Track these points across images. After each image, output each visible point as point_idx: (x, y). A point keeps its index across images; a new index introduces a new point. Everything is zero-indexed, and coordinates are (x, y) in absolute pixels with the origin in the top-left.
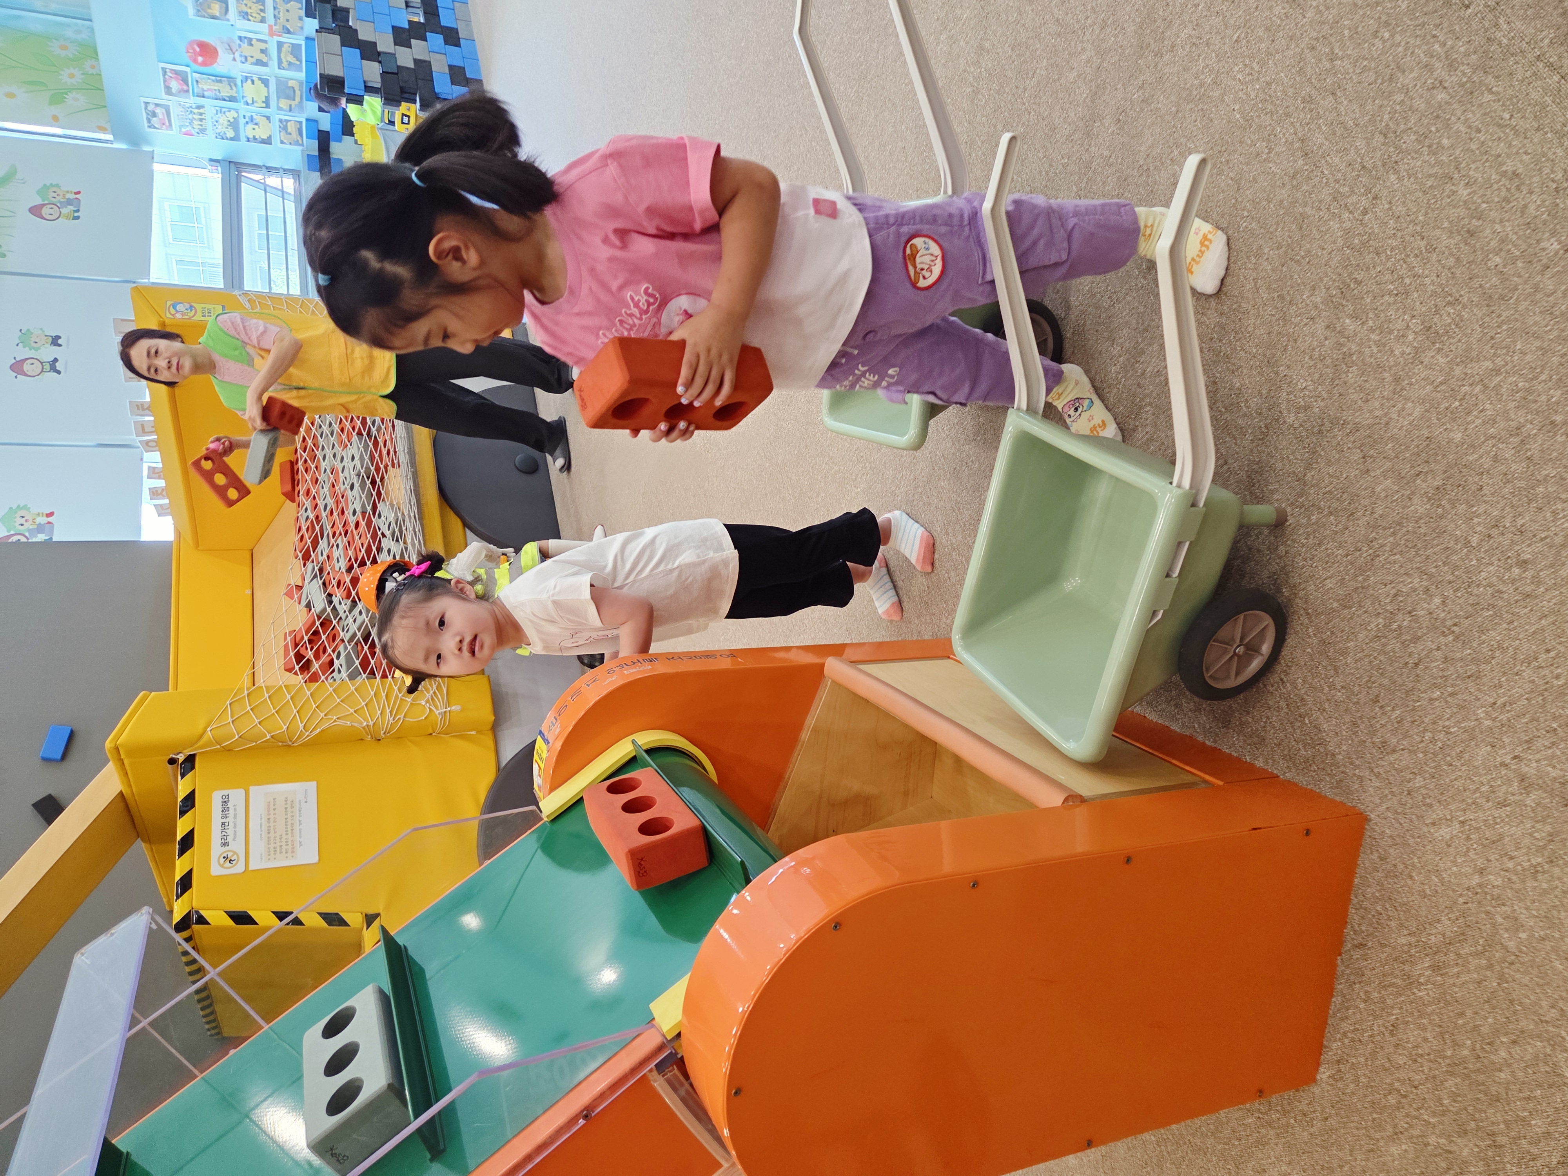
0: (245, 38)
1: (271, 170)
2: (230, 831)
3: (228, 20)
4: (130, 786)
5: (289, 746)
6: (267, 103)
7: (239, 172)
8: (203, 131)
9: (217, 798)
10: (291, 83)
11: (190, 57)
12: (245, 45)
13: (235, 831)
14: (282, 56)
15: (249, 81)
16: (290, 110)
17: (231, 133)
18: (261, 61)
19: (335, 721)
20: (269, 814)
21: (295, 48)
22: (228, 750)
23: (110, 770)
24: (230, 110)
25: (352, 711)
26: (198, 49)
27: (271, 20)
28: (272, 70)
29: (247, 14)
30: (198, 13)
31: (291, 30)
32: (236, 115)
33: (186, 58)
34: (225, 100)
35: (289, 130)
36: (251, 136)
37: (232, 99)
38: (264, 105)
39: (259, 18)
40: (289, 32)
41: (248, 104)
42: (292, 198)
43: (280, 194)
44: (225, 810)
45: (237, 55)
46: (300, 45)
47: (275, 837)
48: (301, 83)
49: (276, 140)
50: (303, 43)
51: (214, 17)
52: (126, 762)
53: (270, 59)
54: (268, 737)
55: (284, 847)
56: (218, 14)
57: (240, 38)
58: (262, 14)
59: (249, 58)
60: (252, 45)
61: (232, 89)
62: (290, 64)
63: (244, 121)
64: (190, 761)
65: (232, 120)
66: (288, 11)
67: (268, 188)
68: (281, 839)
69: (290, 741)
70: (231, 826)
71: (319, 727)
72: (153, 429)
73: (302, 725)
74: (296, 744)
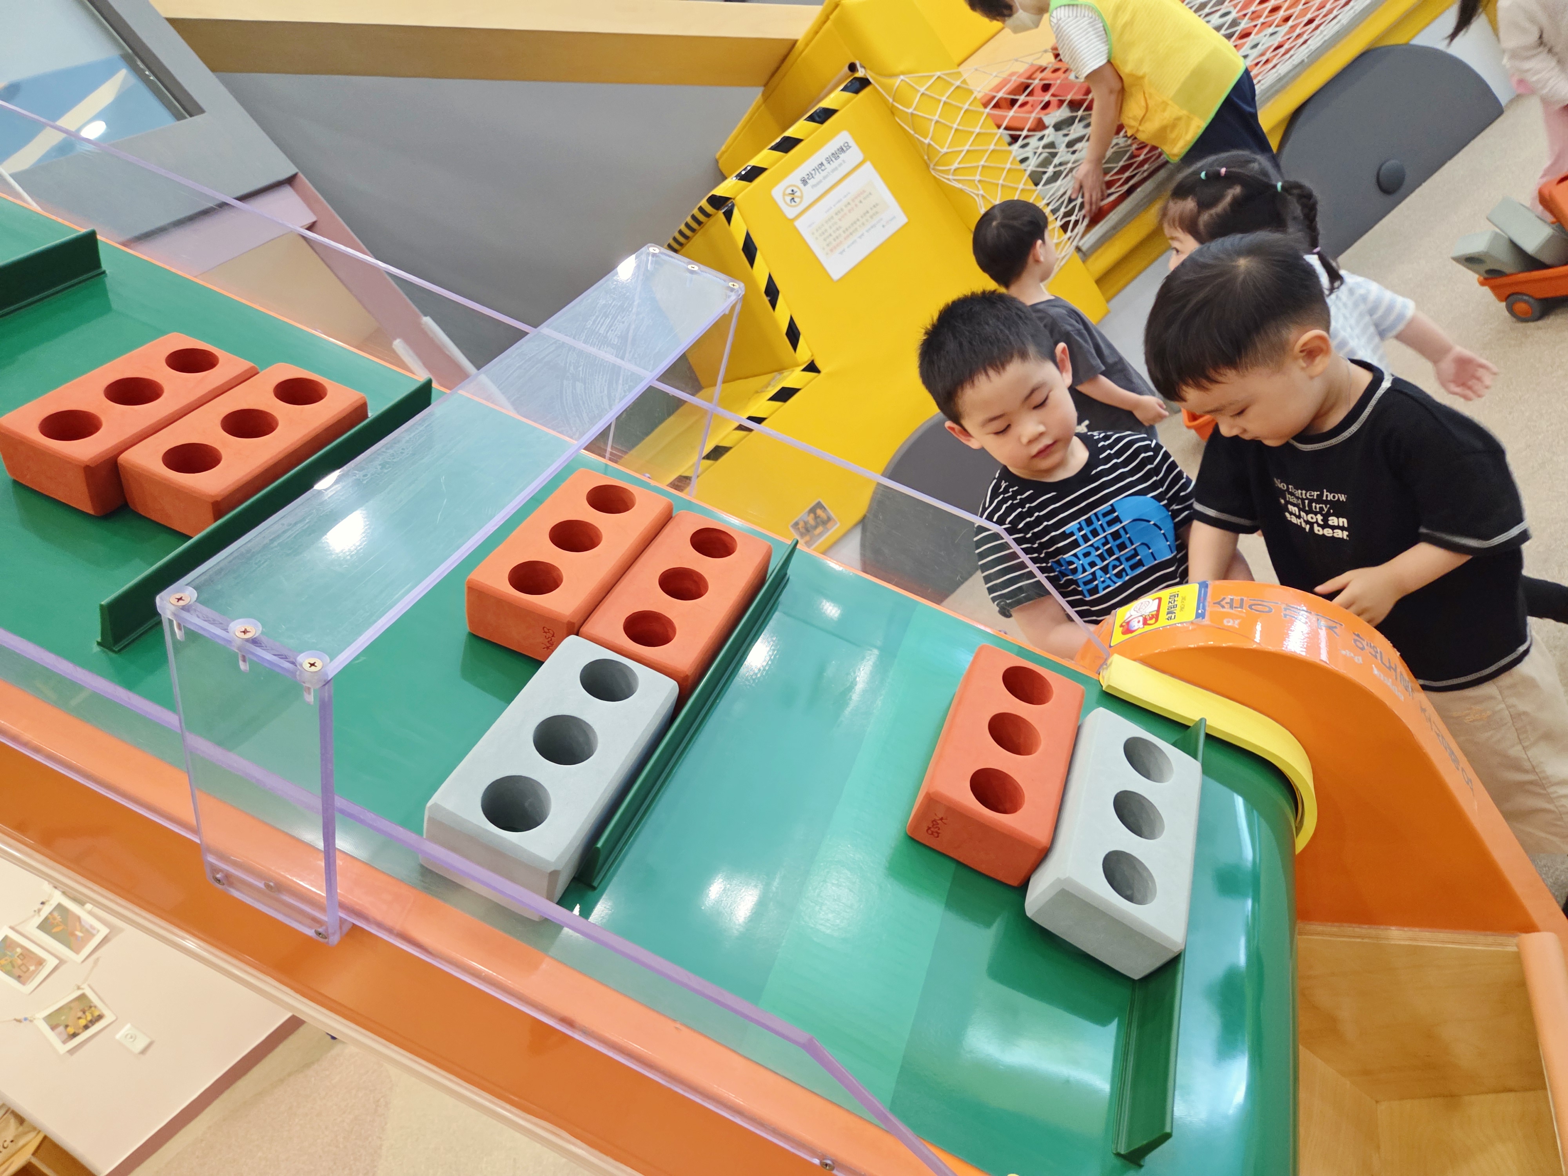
2: (818, 177)
4: (807, 45)
5: (927, 166)
9: (842, 138)
13: (820, 182)
19: (977, 195)
20: (853, 200)
22: (893, 111)
44: (835, 155)
47: (836, 223)
54: (927, 141)
55: (831, 239)
64: (863, 84)
68: (837, 229)
69: (934, 165)
70: (824, 174)
71: (963, 185)
73: (956, 165)
74: (932, 172)
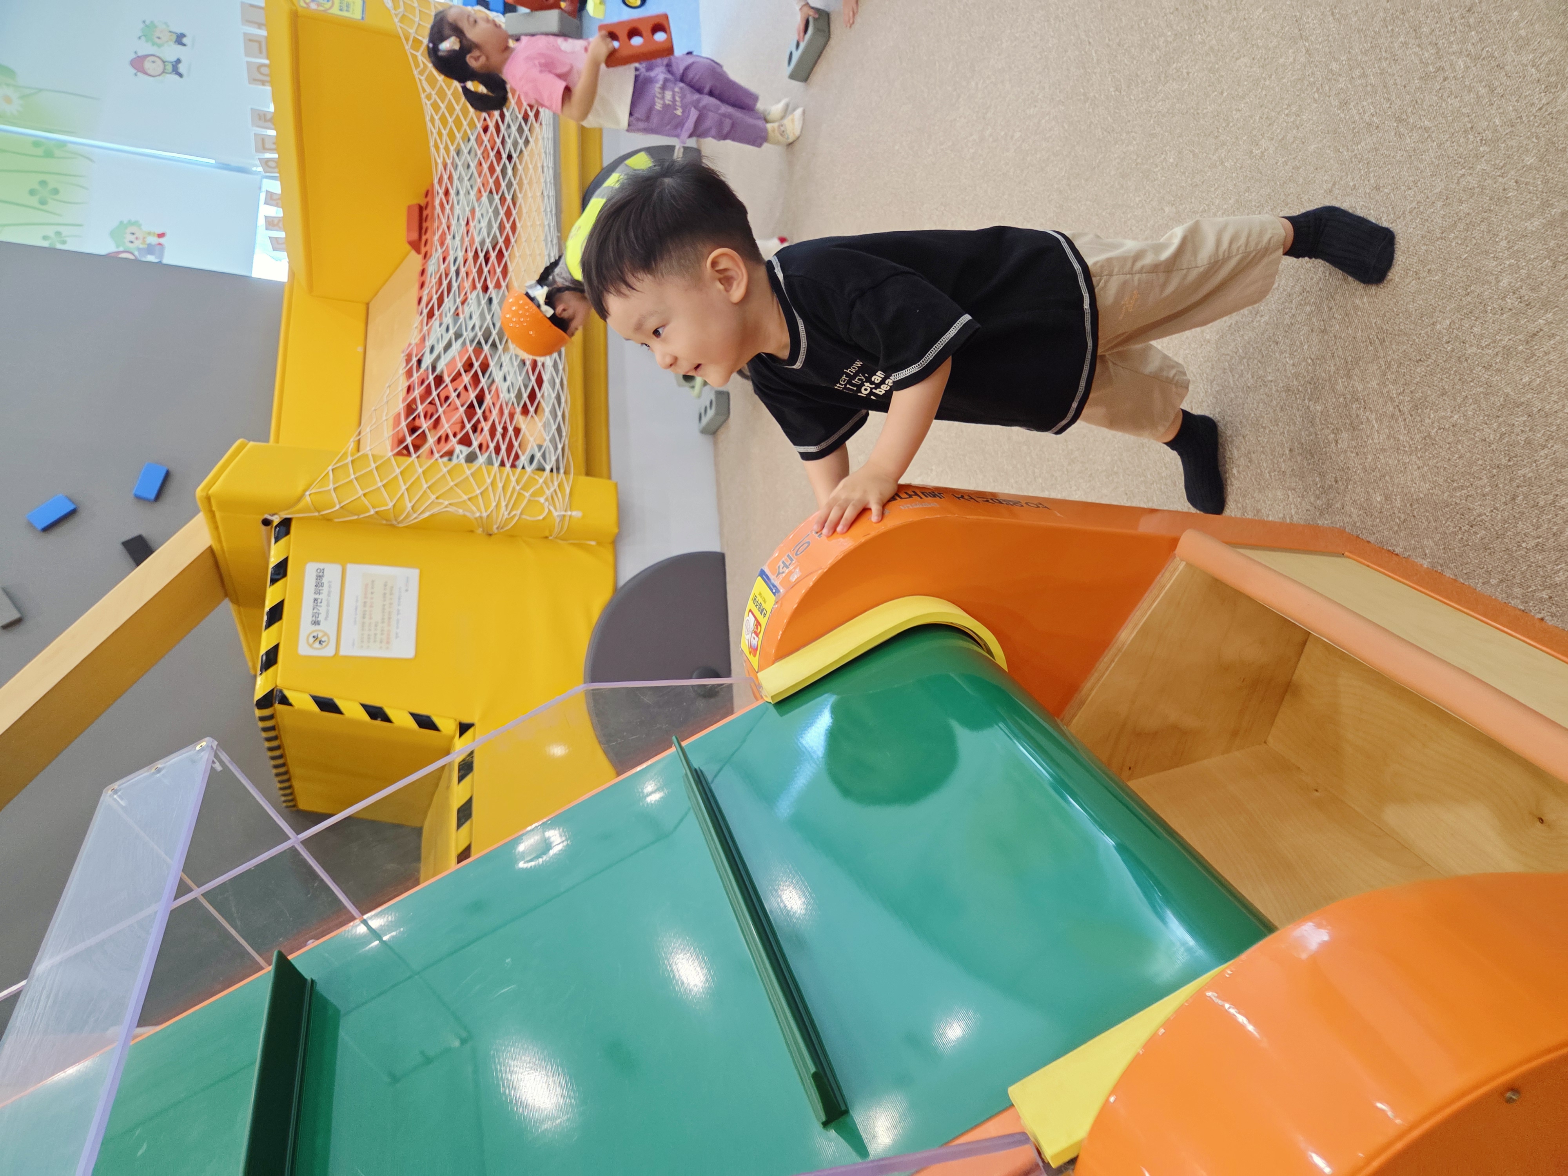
2: (322, 610)
4: (220, 541)
5: (392, 526)
9: (311, 569)
13: (328, 611)
19: (446, 507)
20: (366, 597)
22: (327, 519)
23: (200, 520)
25: (465, 497)
44: (319, 585)
47: (370, 624)
52: (218, 514)
54: (372, 512)
55: (379, 637)
64: (286, 524)
68: (376, 626)
69: (396, 520)
70: (324, 603)
71: (429, 511)
72: (274, 146)
73: (409, 506)
74: (401, 525)
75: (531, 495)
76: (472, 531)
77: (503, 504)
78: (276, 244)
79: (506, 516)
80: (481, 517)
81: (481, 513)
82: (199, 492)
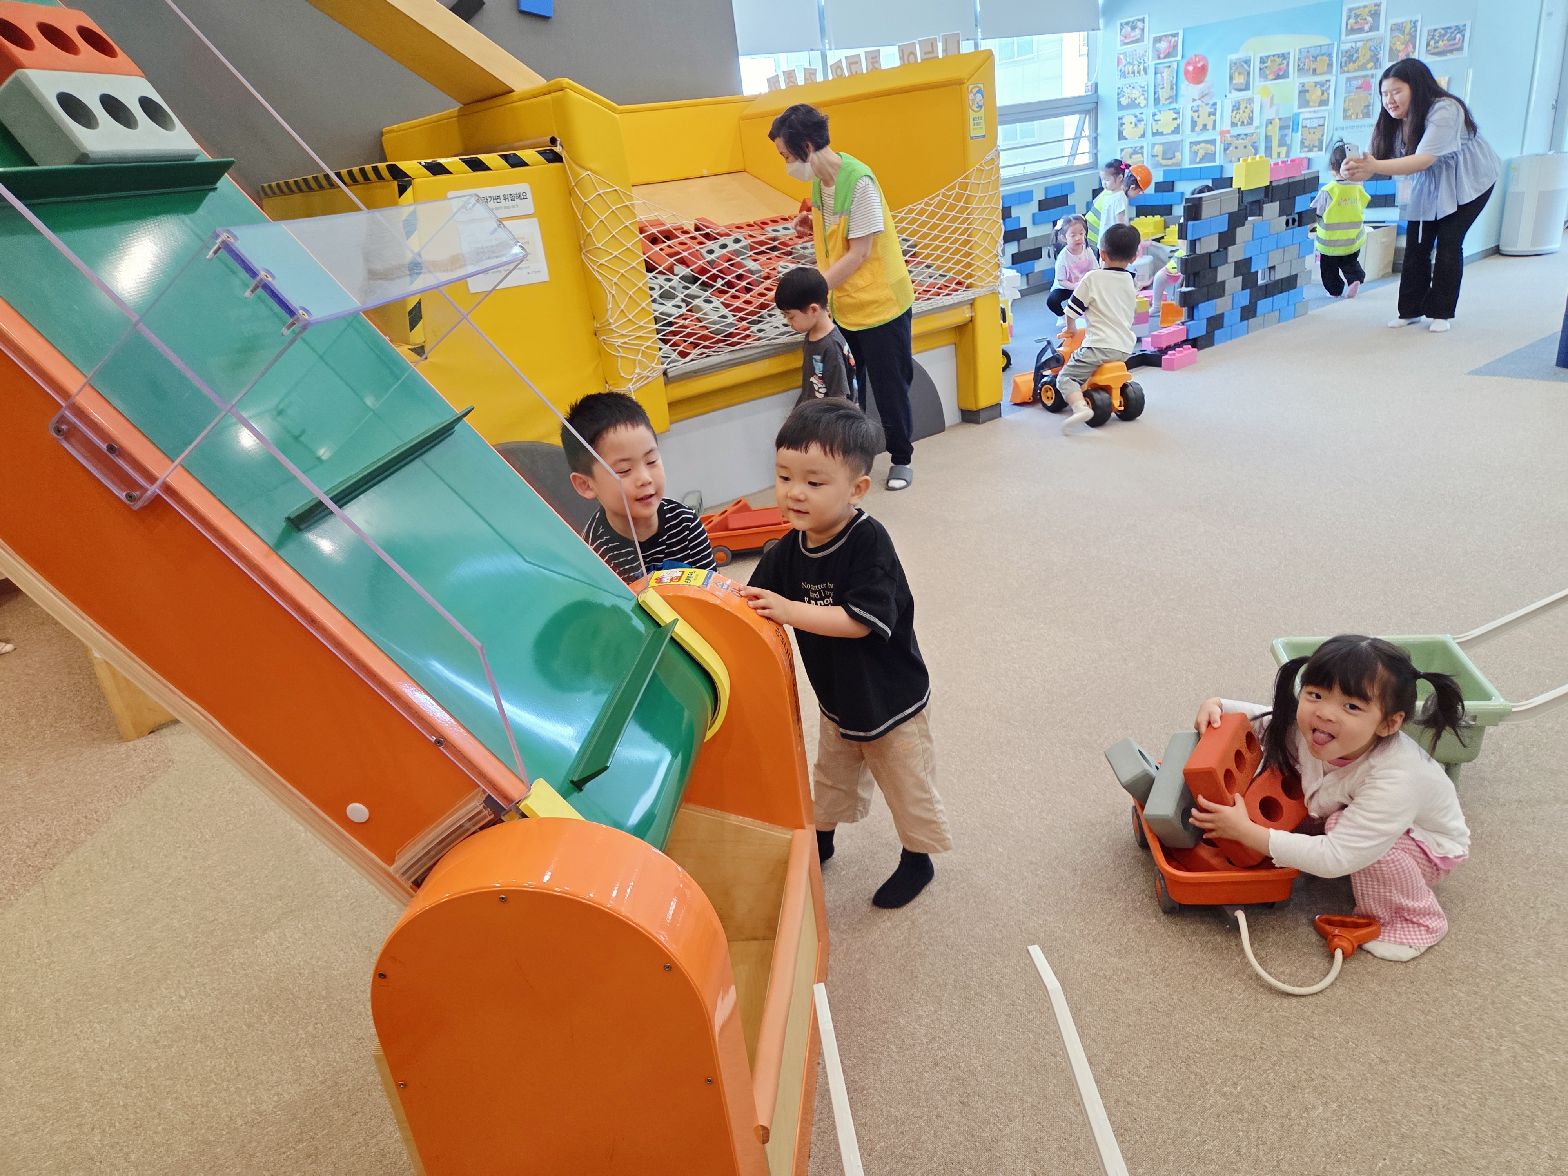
0: (1216, 109)
1: (1095, 142)
2: (492, 205)
3: (1230, 92)
5: (582, 252)
6: (1156, 134)
7: (1087, 112)
8: (1123, 75)
10: (1178, 155)
11: (1191, 59)
12: (1208, 109)
14: (1203, 145)
15: (1175, 116)
16: (1153, 156)
17: (1124, 101)
18: (1196, 125)
19: (610, 293)
21: (1211, 157)
22: (571, 193)
24: (1146, 99)
25: (622, 307)
26: (1199, 65)
27: (1235, 131)
28: (1188, 136)
29: (1238, 109)
30: (1233, 64)
31: (1228, 152)
32: (1142, 105)
33: (1190, 54)
34: (1155, 93)
35: (1134, 156)
36: (1124, 121)
37: (1157, 101)
38: (1155, 131)
39: (1235, 121)
40: (1225, 150)
41: (1154, 115)
42: (1070, 164)
43: (1073, 153)
44: (512, 197)
45: (1198, 102)
46: (1214, 161)
48: (1179, 164)
49: (1123, 144)
50: (1217, 164)
51: (1231, 78)
53: (1198, 134)
54: (588, 231)
56: (1234, 82)
57: (1215, 104)
58: (1239, 123)
59: (1197, 114)
60: (1209, 116)
61: (1166, 100)
62: (1196, 153)
63: (1138, 114)
64: (556, 158)
65: (1137, 102)
66: (1245, 147)
67: (1077, 140)
70: (498, 205)
71: (603, 279)
72: (854, 73)
73: (603, 261)
74: (583, 256)
75: (640, 361)
76: (594, 318)
77: (626, 340)
78: (773, 81)
79: (617, 344)
80: (610, 324)
81: (614, 324)
82: (565, 81)
